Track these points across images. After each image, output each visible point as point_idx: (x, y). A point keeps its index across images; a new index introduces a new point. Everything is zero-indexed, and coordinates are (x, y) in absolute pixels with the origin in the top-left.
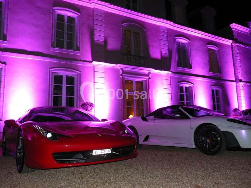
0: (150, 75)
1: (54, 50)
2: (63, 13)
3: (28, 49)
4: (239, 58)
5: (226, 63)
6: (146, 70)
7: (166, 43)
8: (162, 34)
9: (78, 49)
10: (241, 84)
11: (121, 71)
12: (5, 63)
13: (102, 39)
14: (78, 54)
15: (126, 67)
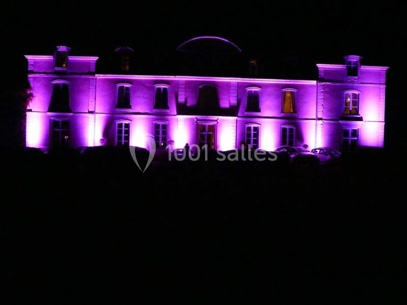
0: (218, 121)
1: (154, 111)
2: (160, 87)
3: (141, 112)
4: (322, 97)
5: (305, 102)
6: (215, 118)
7: (236, 95)
8: (232, 88)
9: (168, 108)
10: (321, 122)
11: (196, 120)
12: (131, 120)
13: (184, 100)
14: (168, 111)
15: (198, 117)
